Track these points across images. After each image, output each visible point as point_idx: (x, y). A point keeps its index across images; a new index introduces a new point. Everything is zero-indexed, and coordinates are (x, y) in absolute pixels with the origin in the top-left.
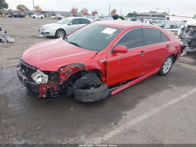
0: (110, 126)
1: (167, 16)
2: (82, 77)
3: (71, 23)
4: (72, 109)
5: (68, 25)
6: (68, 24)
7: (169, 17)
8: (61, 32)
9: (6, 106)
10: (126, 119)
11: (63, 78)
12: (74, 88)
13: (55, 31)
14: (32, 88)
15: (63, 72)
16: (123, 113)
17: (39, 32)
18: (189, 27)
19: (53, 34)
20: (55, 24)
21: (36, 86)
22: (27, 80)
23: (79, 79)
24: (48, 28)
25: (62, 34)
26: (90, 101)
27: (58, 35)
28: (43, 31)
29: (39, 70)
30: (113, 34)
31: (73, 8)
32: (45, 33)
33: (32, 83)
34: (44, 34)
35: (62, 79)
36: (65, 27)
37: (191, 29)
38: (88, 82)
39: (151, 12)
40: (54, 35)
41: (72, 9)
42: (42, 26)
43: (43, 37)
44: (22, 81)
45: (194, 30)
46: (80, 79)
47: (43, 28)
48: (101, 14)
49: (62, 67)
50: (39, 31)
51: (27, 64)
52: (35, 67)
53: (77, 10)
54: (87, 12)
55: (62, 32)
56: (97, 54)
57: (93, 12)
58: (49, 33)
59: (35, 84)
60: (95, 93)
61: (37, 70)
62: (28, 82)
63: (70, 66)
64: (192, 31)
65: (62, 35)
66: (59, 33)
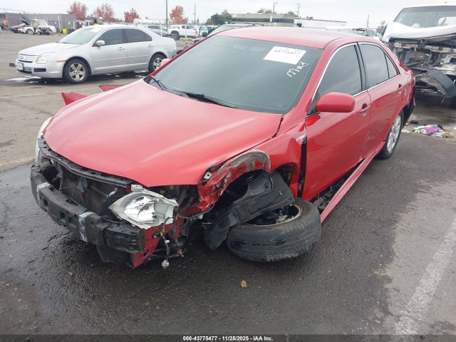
0: (378, 322)
1: (296, 21)
2: (248, 191)
3: (103, 42)
4: (244, 284)
5: (93, 46)
6: (95, 45)
7: (301, 21)
8: (76, 66)
9: (37, 314)
10: (398, 291)
11: (207, 199)
12: (232, 225)
13: (61, 65)
14: (117, 245)
15: (213, 183)
16: (377, 275)
17: (13, 68)
18: (392, 40)
19: (56, 71)
20: (54, 44)
21: (134, 236)
22: (99, 222)
23: (240, 198)
24: (40, 56)
25: (82, 70)
26: (289, 256)
27: (71, 74)
28: (26, 65)
29: (139, 187)
30: (303, 64)
31: (75, 5)
32: (33, 71)
33: (115, 229)
34: (30, 73)
35: (204, 203)
36: (85, 51)
37: (397, 45)
38: (272, 204)
39: (261, 11)
40: (61, 76)
41: (71, 8)
42: (20, 52)
43: (27, 83)
44: (72, 225)
45: (404, 47)
46: (244, 197)
47: (25, 58)
48: (147, 18)
49: (209, 170)
50: (12, 65)
51: (85, 169)
52: (122, 178)
53: (84, 8)
54: (111, 13)
55: (80, 65)
56: (282, 120)
57: (127, 15)
58: (44, 70)
59: (128, 231)
60: (302, 231)
61: (133, 186)
62: (102, 226)
63: (230, 165)
64: (401, 50)
65: (81, 73)
66: (72, 70)
